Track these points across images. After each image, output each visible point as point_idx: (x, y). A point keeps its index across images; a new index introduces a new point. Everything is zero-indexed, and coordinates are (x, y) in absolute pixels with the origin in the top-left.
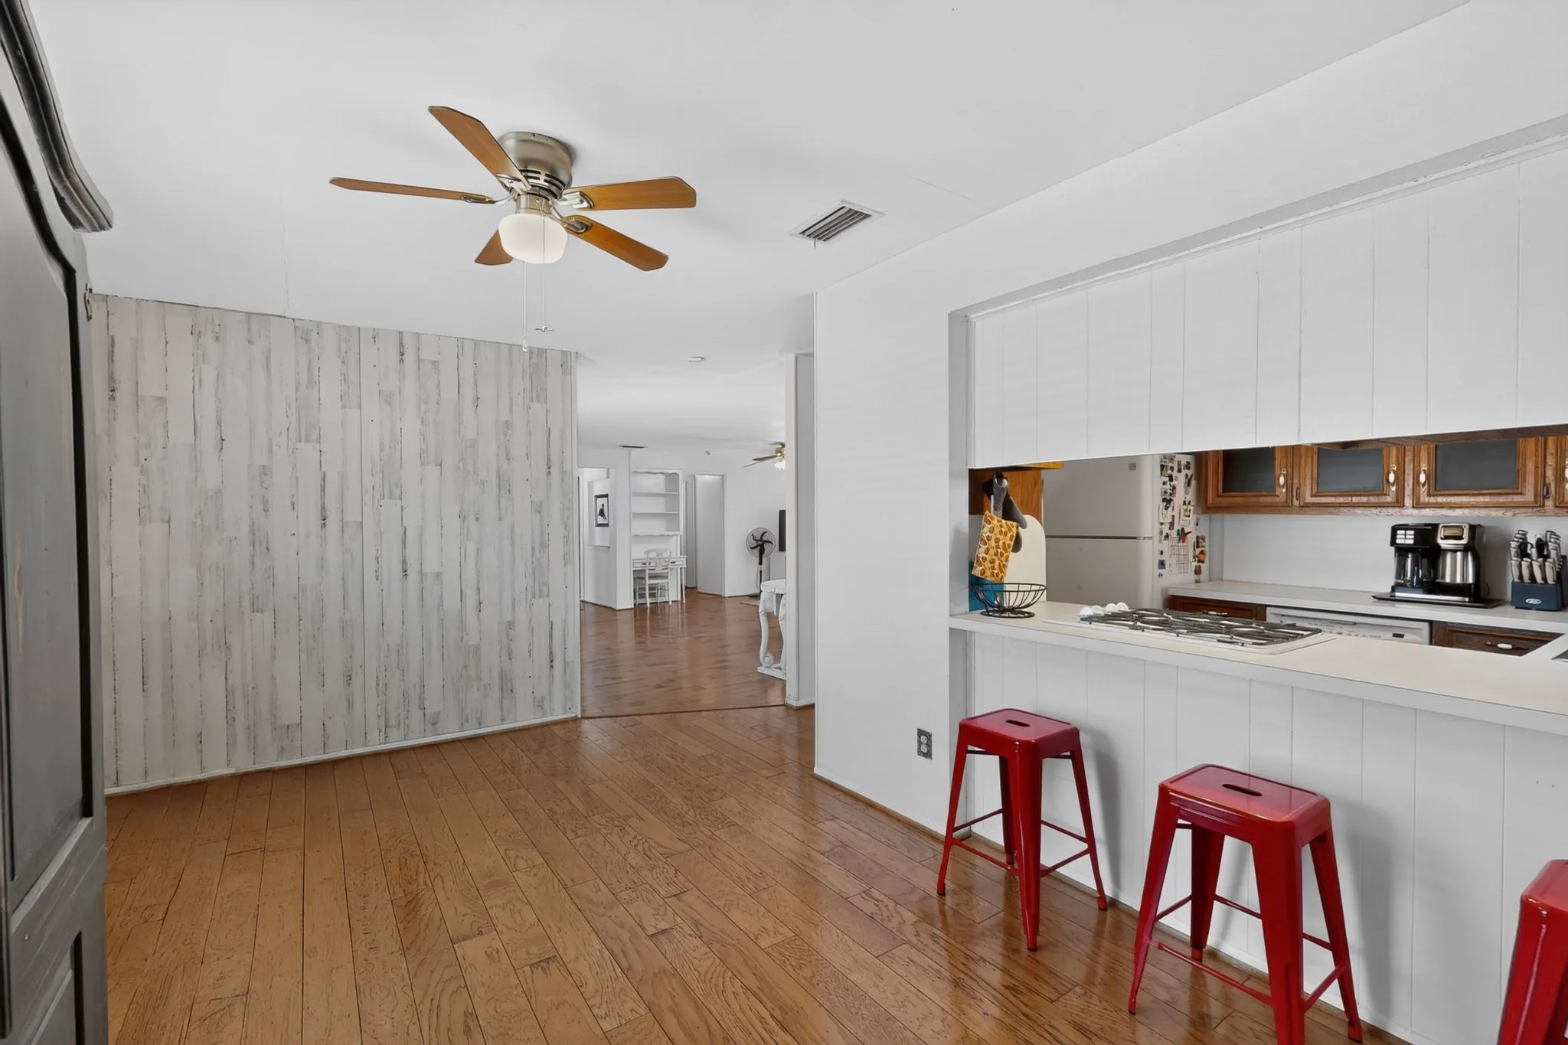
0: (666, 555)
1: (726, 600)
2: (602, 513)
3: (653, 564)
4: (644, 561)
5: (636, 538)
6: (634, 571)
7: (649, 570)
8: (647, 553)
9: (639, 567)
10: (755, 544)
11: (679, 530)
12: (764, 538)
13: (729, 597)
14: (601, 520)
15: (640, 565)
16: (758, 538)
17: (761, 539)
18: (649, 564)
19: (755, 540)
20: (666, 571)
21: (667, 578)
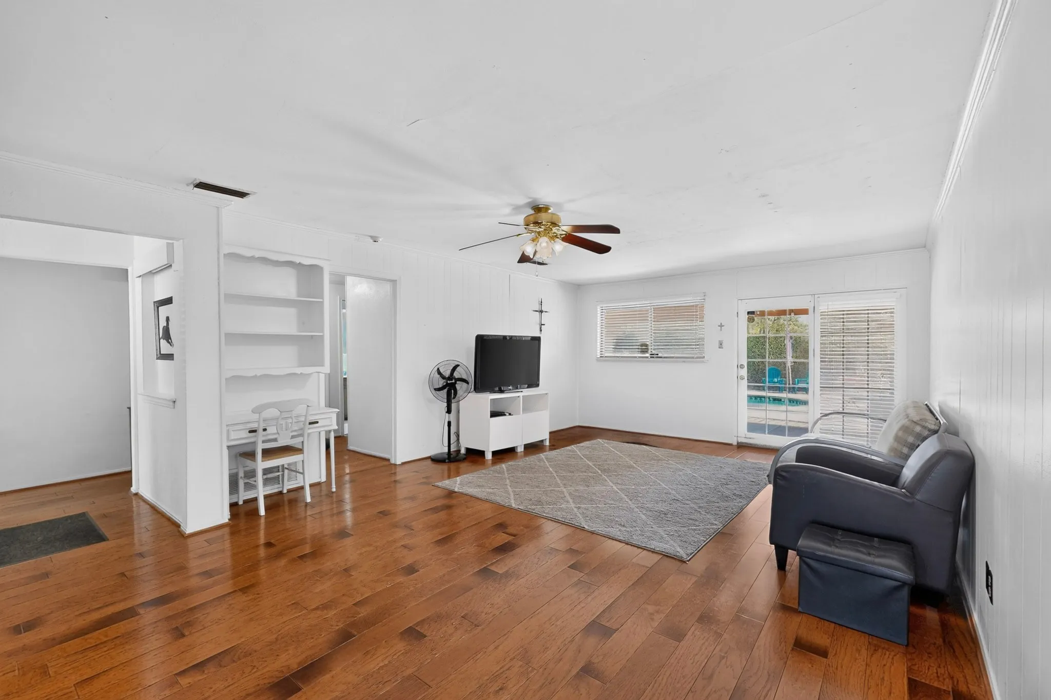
0: (301, 409)
1: (398, 469)
2: (167, 335)
3: (272, 430)
4: (254, 426)
5: (236, 382)
6: (229, 447)
7: (264, 442)
8: (258, 410)
9: (240, 437)
10: (442, 383)
11: (323, 365)
12: (456, 375)
13: (404, 464)
14: (165, 348)
15: (245, 434)
16: (447, 374)
17: (451, 376)
18: (265, 430)
19: (443, 377)
20: (300, 439)
21: (298, 451)
